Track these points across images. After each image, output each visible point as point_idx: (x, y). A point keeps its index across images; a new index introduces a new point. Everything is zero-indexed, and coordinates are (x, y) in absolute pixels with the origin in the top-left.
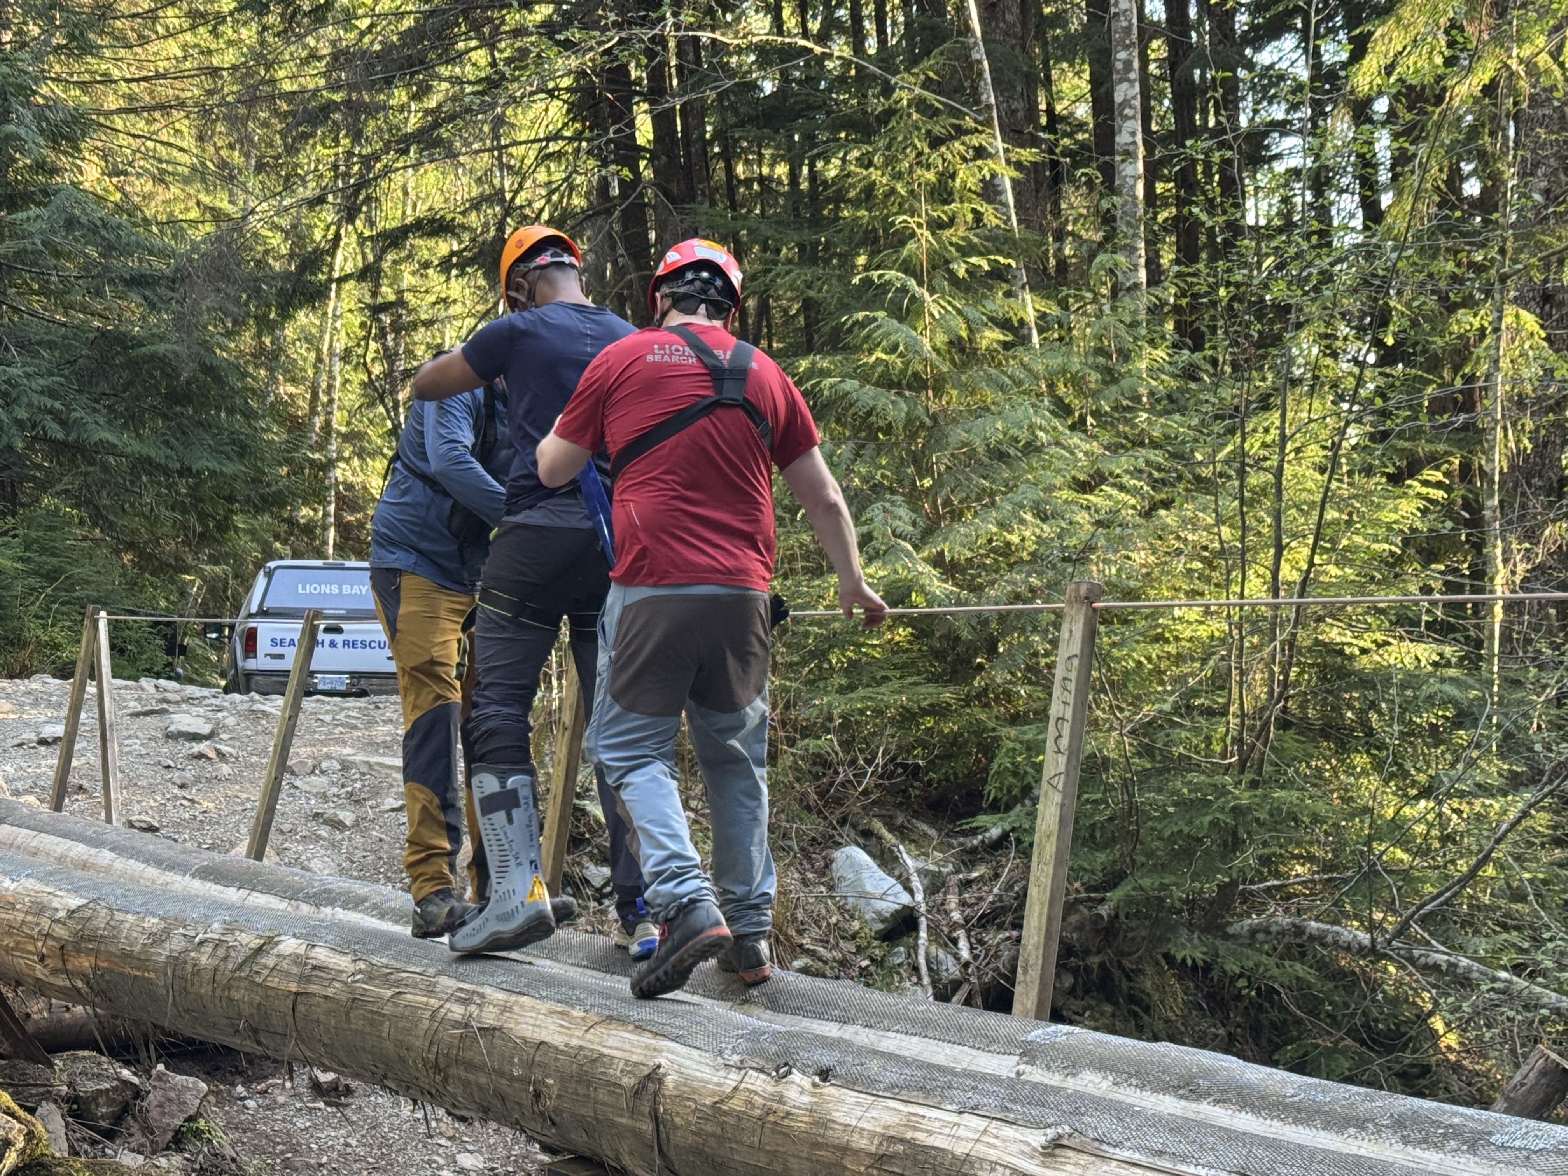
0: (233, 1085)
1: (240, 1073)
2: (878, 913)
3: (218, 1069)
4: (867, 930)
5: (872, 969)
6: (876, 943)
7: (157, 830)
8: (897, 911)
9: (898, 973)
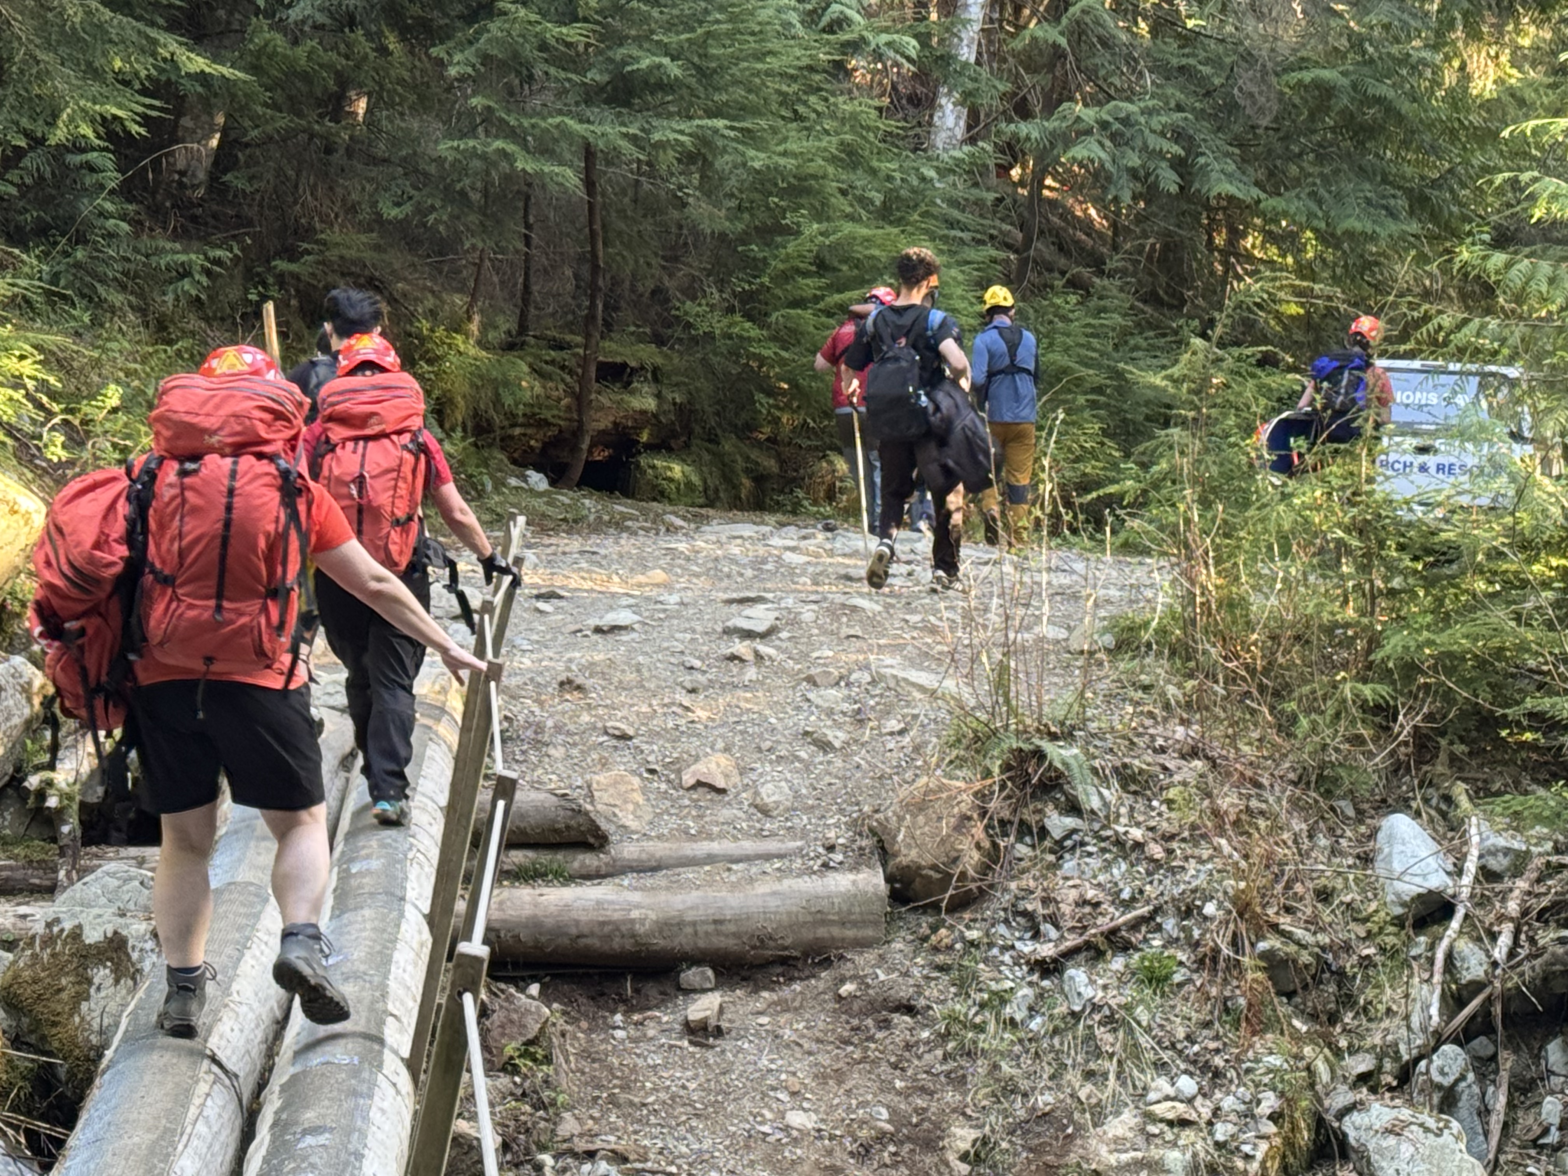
0: (613, 1012)
1: (625, 1001)
2: (1398, 895)
3: (602, 994)
4: (1382, 914)
5: (1378, 959)
6: (1391, 929)
7: (630, 738)
8: (1420, 895)
9: (1410, 967)
